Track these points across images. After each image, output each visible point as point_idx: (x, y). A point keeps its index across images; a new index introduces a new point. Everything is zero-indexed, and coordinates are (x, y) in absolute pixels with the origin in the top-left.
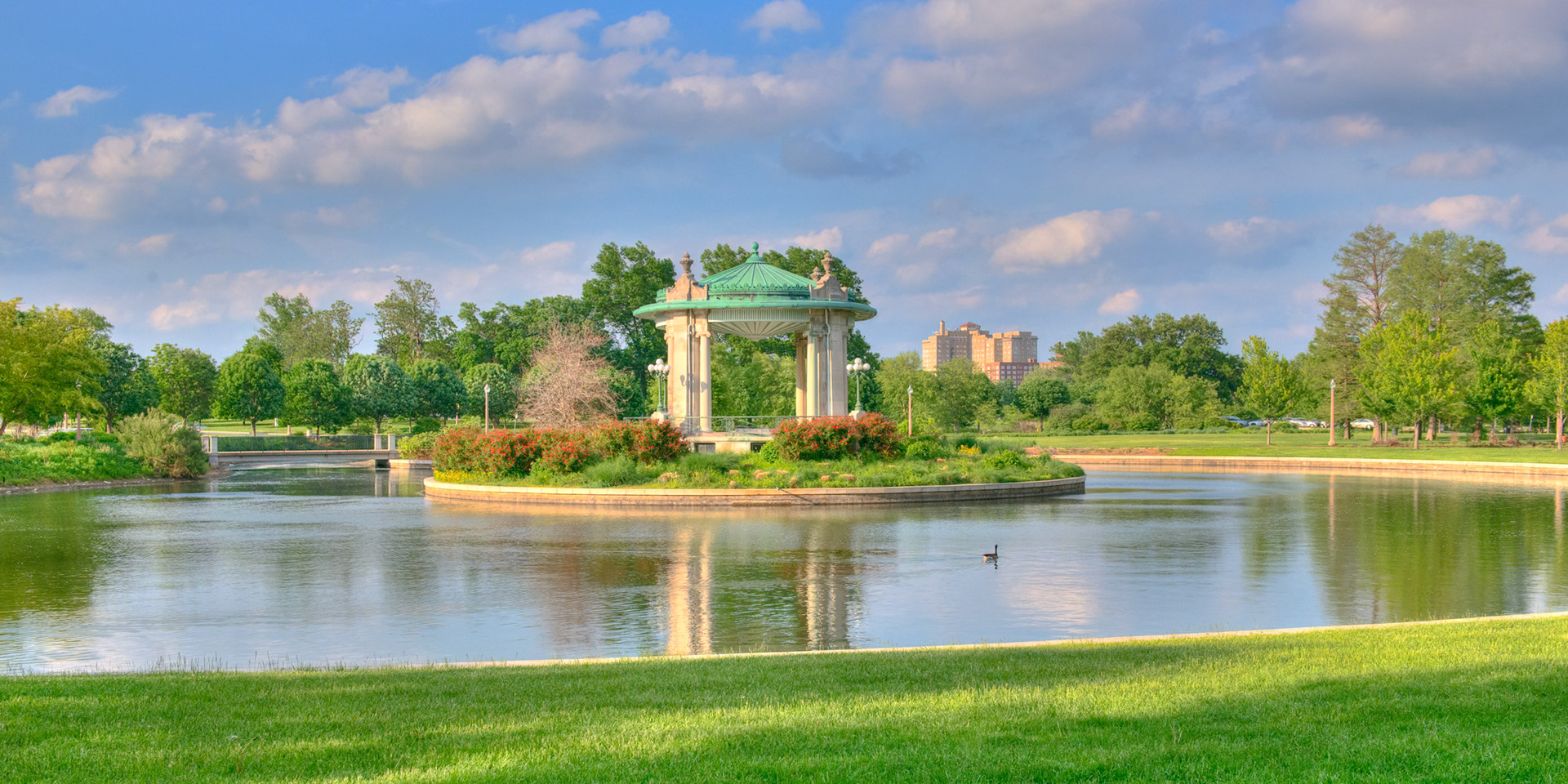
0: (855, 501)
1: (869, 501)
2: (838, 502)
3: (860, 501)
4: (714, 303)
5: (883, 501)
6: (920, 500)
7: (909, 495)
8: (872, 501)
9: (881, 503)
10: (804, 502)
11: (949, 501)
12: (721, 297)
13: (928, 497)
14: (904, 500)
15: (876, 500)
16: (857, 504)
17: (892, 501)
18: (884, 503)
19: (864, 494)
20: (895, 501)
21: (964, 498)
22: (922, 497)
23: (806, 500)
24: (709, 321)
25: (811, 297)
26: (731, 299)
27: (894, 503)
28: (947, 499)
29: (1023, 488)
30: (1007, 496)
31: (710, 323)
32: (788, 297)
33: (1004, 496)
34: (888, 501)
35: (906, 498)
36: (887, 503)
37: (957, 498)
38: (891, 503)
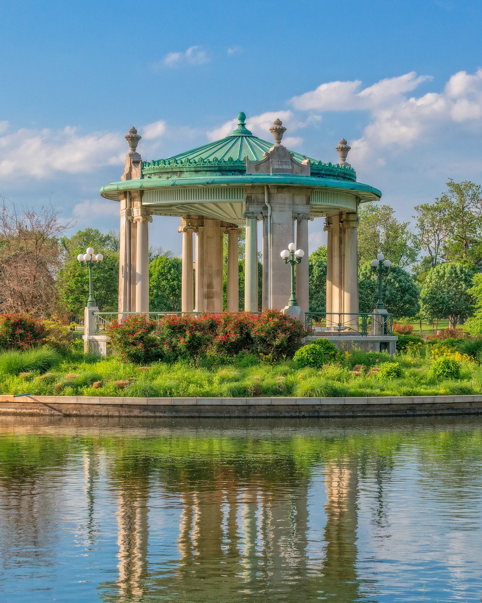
0: (110, 413)
1: (129, 414)
2: (91, 413)
3: (117, 414)
4: (147, 183)
5: (146, 413)
6: (196, 414)
7: (181, 407)
8: (132, 414)
9: (143, 417)
10: (53, 412)
11: (238, 417)
12: (153, 176)
13: (208, 411)
14: (174, 414)
15: (136, 412)
16: (112, 417)
17: (158, 414)
18: (147, 417)
19: (122, 406)
20: (162, 415)
21: (263, 414)
22: (199, 411)
23: (55, 409)
24: (144, 204)
25: (247, 172)
26: (160, 177)
27: (160, 417)
28: (236, 414)
29: (369, 405)
30: (337, 414)
31: (146, 206)
32: (218, 174)
33: (332, 414)
34: (152, 414)
35: (177, 411)
36: (151, 417)
37: (251, 414)
38: (156, 417)
